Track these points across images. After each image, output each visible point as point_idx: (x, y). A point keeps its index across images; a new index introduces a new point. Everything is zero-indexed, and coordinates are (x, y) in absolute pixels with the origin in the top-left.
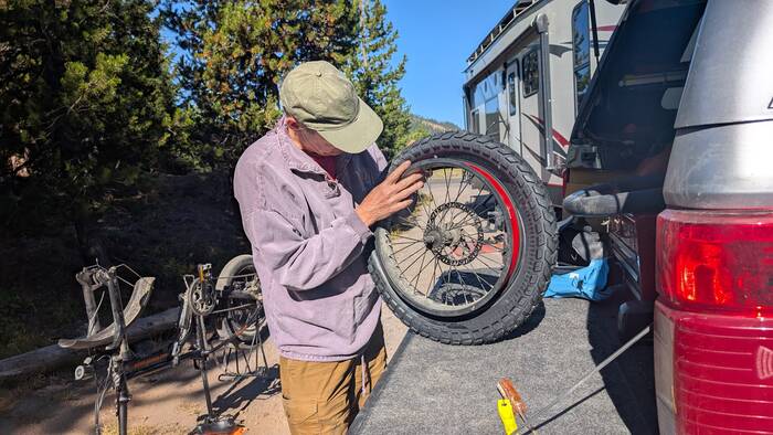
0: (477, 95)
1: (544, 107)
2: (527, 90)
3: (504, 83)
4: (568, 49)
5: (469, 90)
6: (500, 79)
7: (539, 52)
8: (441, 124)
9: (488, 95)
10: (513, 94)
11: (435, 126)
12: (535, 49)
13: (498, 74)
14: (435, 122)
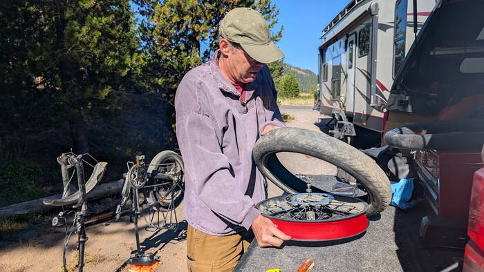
0: (328, 54)
1: (372, 64)
2: (361, 53)
3: (346, 48)
4: (391, 27)
5: (323, 50)
6: (343, 44)
7: (371, 28)
8: (303, 71)
9: (335, 54)
10: (351, 55)
11: (299, 72)
12: (368, 26)
13: (342, 41)
14: (300, 69)
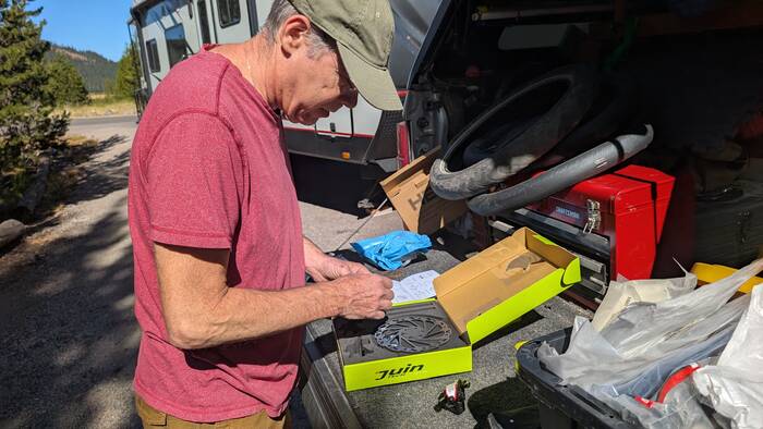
5: (139, 15)
8: (81, 53)
11: (74, 56)
14: (73, 51)
